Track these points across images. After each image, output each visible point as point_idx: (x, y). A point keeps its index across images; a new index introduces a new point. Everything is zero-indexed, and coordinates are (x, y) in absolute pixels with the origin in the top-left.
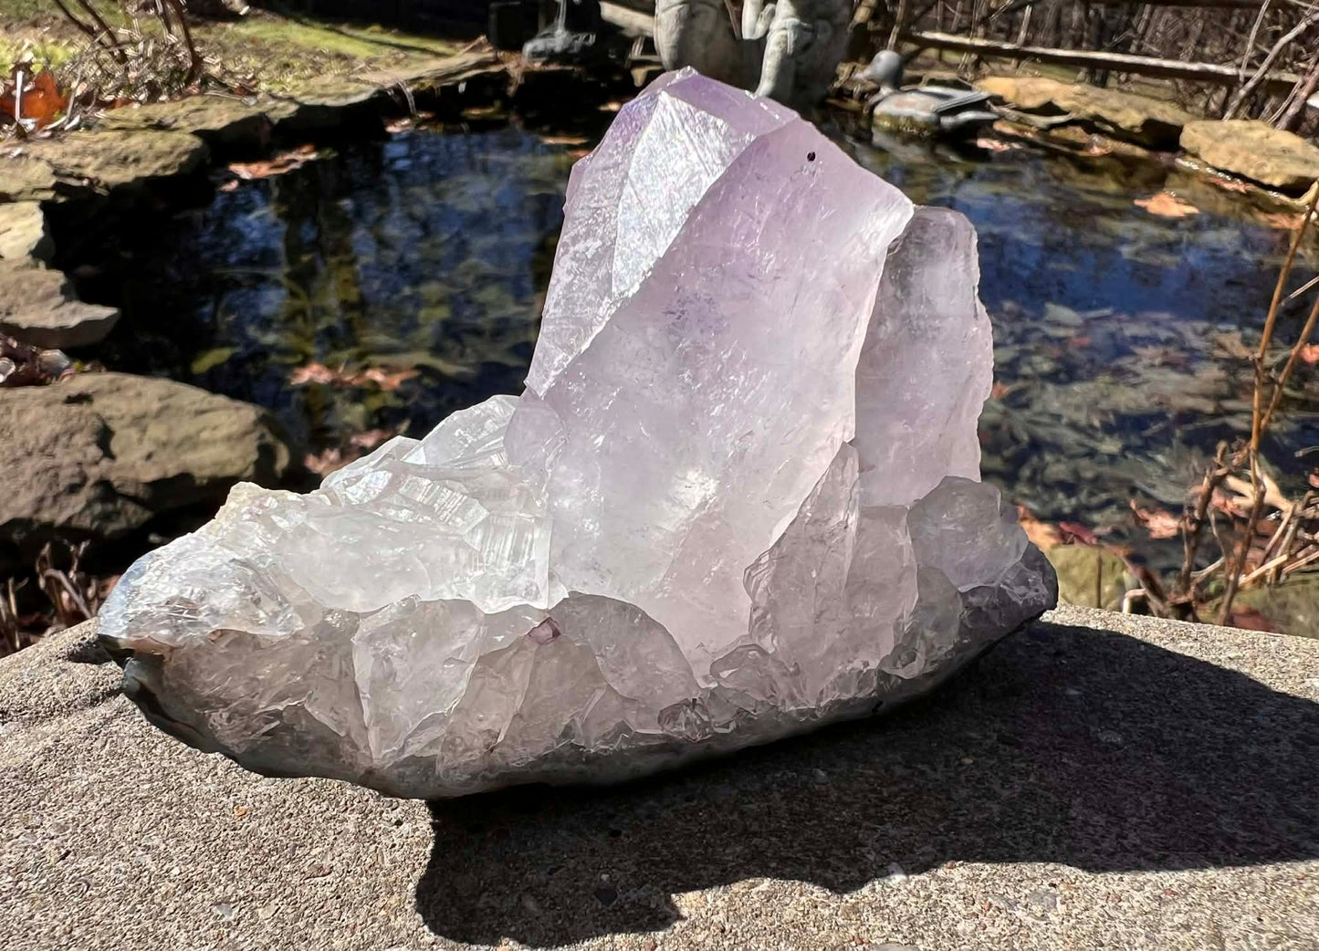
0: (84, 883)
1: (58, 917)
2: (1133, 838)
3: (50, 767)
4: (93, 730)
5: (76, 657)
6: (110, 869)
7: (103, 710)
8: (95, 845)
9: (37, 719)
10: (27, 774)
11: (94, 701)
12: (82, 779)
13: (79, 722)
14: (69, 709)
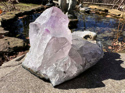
0: (21, 80)
1: (20, 83)
2: (116, 71)
3: (16, 70)
4: (19, 67)
5: (16, 61)
6: (24, 79)
7: (20, 65)
8: (22, 77)
9: (14, 66)
10: (14, 71)
11: (19, 65)
12: (19, 71)
13: (18, 66)
14: (16, 65)
